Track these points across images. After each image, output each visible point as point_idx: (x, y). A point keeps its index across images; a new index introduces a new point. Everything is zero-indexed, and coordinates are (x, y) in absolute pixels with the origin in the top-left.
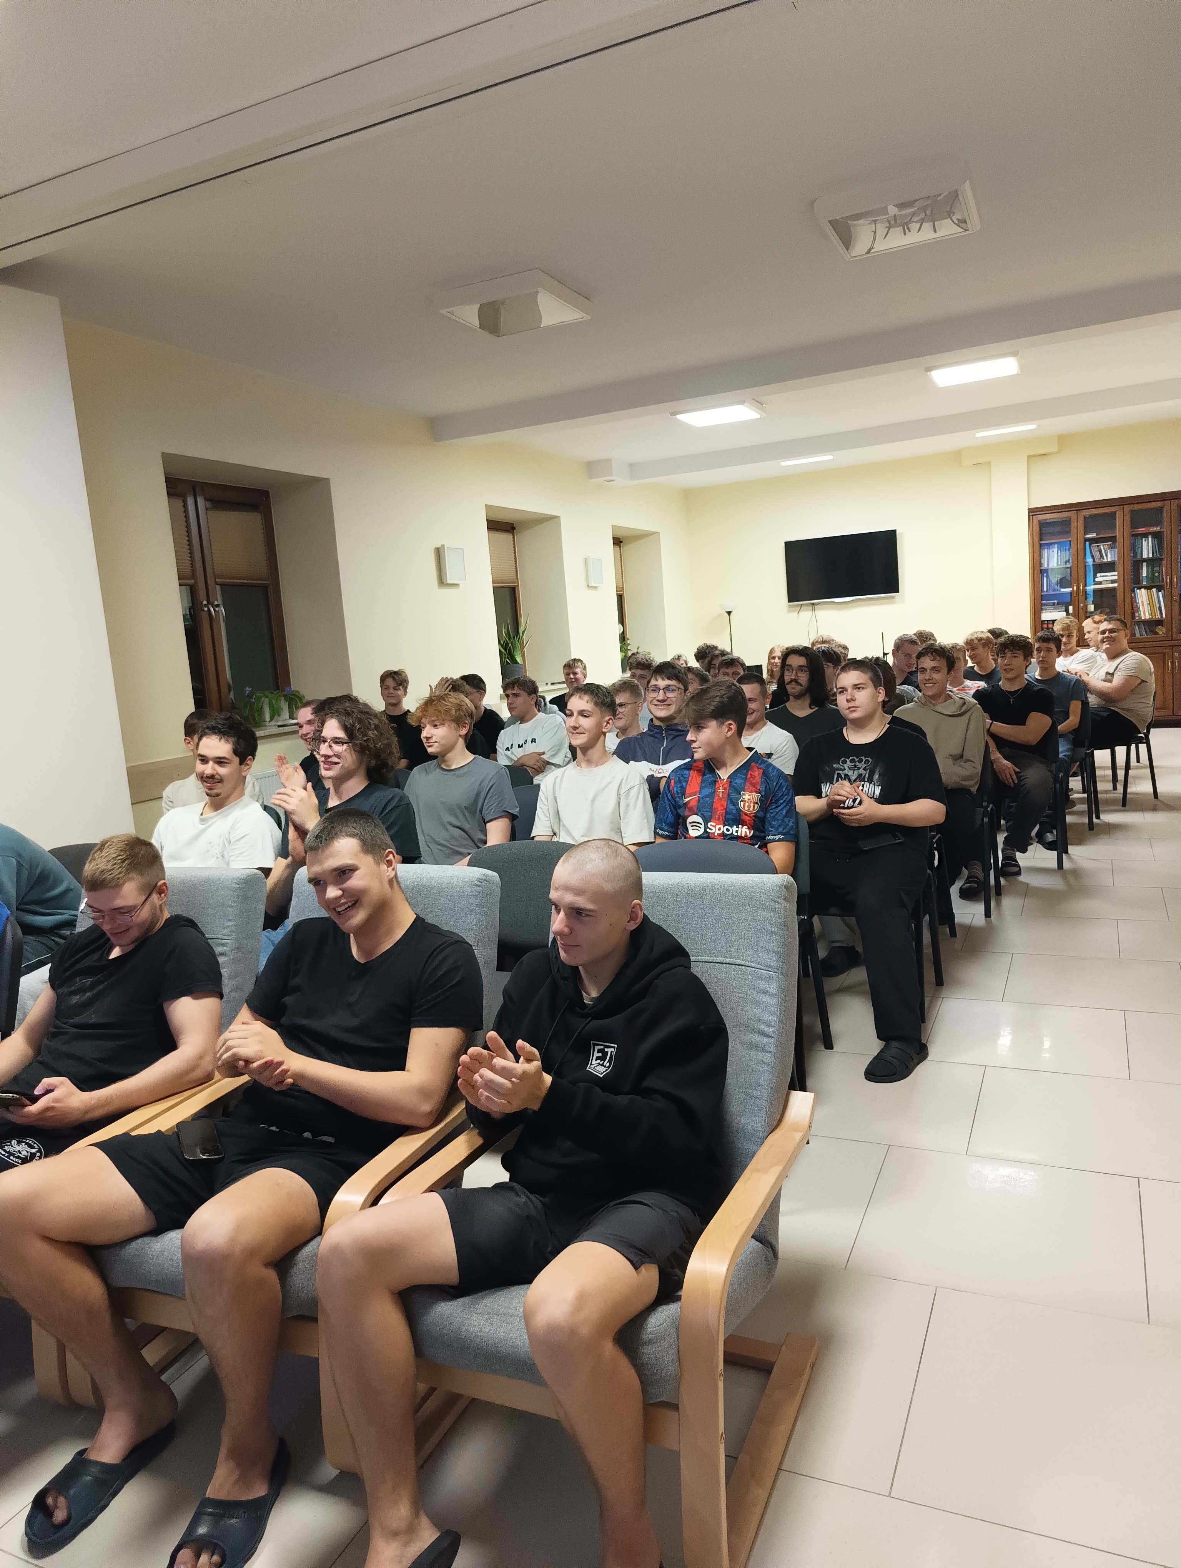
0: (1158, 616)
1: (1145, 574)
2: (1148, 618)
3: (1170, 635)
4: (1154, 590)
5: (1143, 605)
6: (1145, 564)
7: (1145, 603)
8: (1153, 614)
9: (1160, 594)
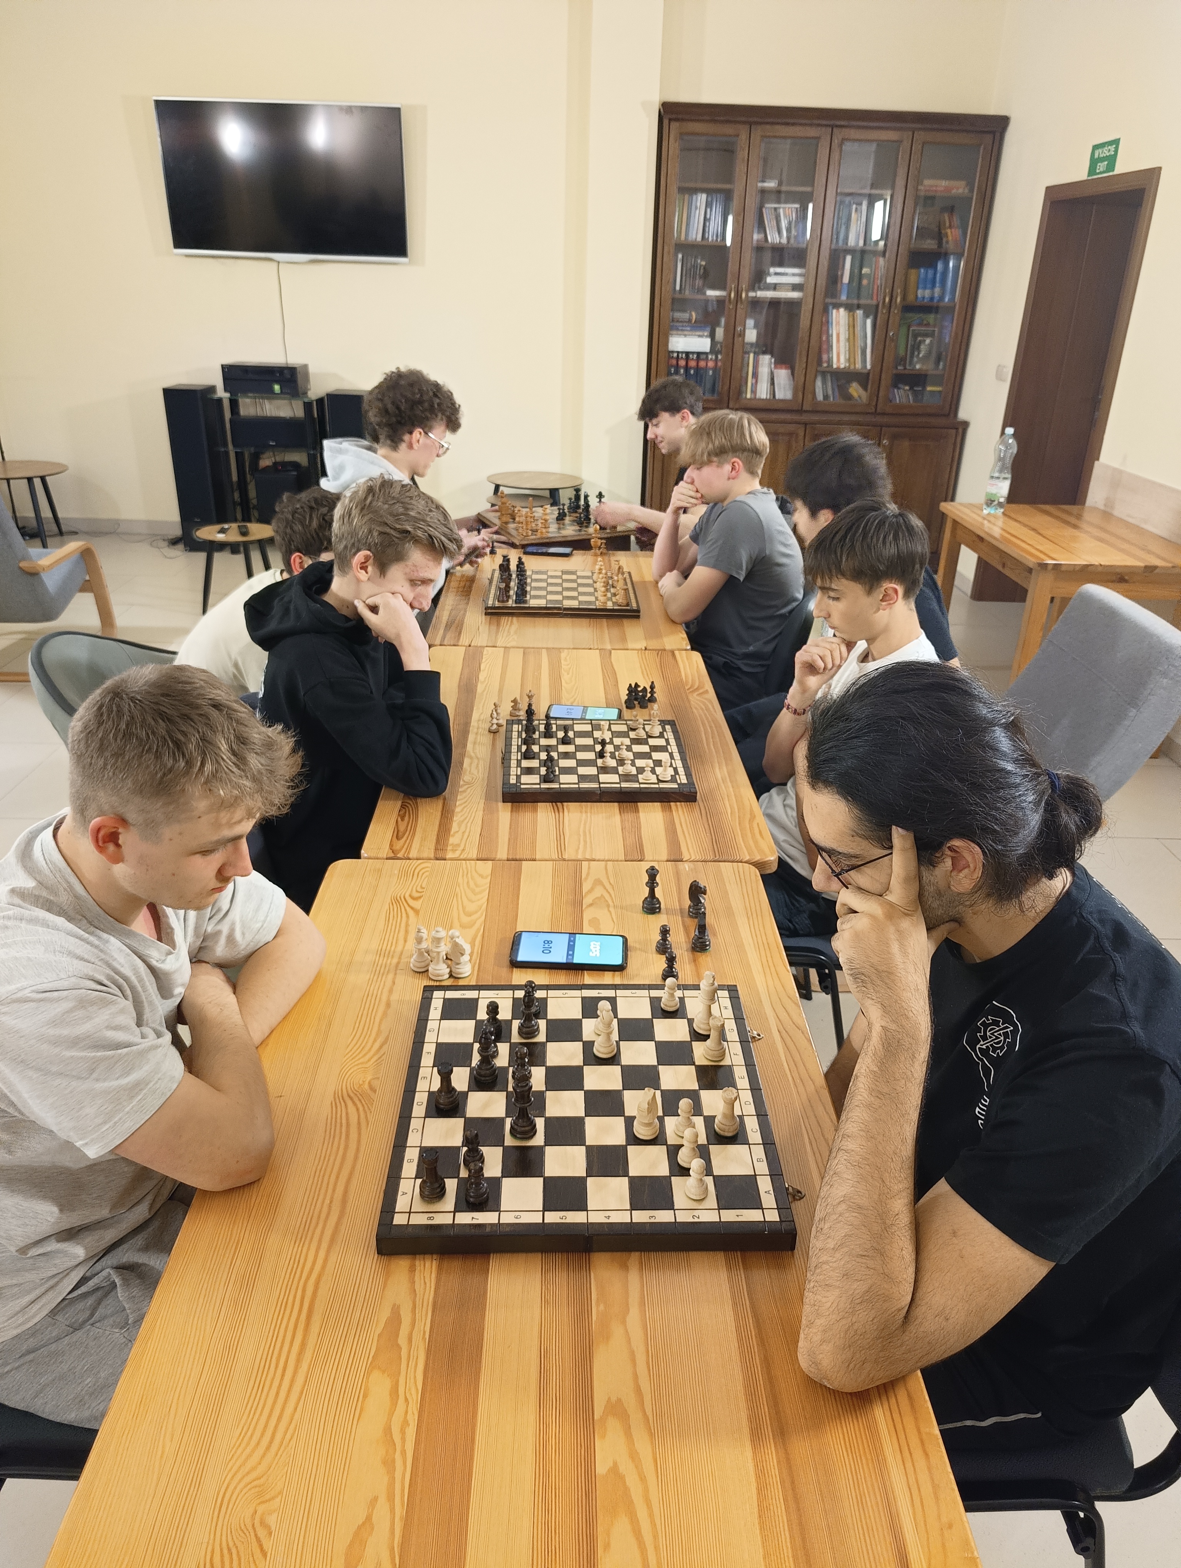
0: (859, 366)
1: (846, 279)
2: (842, 366)
3: (874, 404)
4: (859, 313)
5: (838, 341)
6: (849, 259)
7: (843, 338)
8: (852, 360)
9: (869, 322)
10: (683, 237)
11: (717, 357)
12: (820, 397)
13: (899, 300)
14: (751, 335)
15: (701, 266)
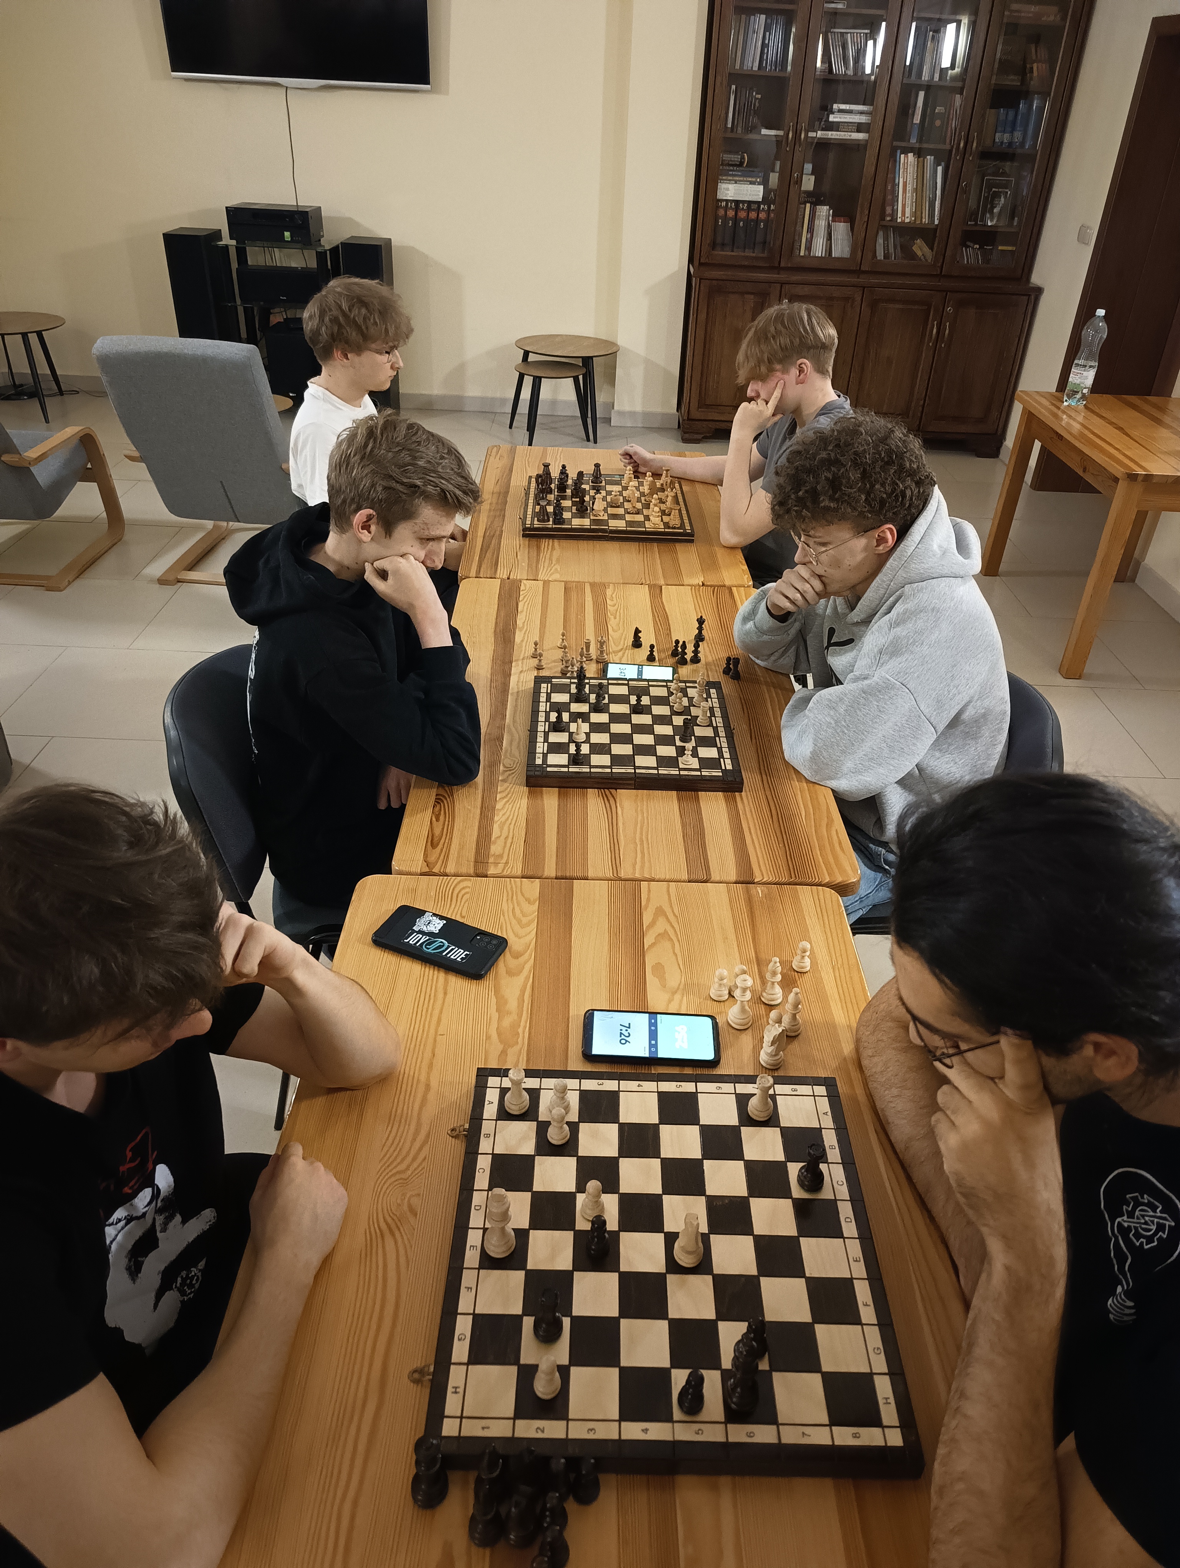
0: (926, 220)
1: (917, 120)
2: (907, 220)
3: (939, 265)
4: (930, 159)
5: (905, 190)
6: (922, 94)
7: (909, 188)
8: (919, 213)
9: (940, 169)
10: (737, 67)
11: (769, 207)
12: (880, 255)
13: (975, 145)
14: (808, 183)
15: (756, 99)
